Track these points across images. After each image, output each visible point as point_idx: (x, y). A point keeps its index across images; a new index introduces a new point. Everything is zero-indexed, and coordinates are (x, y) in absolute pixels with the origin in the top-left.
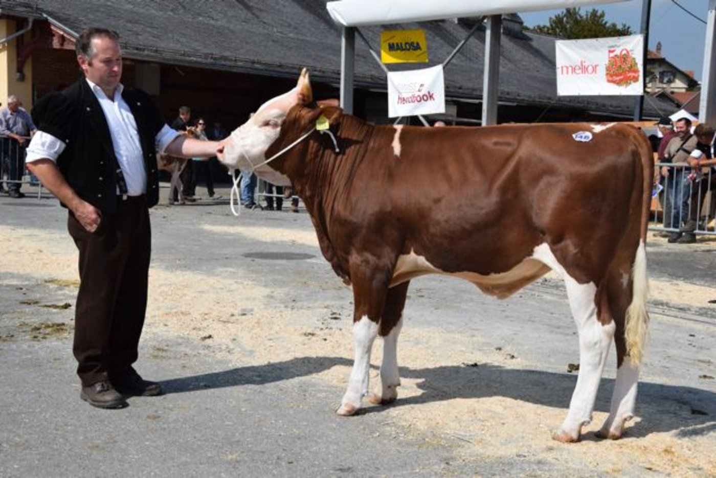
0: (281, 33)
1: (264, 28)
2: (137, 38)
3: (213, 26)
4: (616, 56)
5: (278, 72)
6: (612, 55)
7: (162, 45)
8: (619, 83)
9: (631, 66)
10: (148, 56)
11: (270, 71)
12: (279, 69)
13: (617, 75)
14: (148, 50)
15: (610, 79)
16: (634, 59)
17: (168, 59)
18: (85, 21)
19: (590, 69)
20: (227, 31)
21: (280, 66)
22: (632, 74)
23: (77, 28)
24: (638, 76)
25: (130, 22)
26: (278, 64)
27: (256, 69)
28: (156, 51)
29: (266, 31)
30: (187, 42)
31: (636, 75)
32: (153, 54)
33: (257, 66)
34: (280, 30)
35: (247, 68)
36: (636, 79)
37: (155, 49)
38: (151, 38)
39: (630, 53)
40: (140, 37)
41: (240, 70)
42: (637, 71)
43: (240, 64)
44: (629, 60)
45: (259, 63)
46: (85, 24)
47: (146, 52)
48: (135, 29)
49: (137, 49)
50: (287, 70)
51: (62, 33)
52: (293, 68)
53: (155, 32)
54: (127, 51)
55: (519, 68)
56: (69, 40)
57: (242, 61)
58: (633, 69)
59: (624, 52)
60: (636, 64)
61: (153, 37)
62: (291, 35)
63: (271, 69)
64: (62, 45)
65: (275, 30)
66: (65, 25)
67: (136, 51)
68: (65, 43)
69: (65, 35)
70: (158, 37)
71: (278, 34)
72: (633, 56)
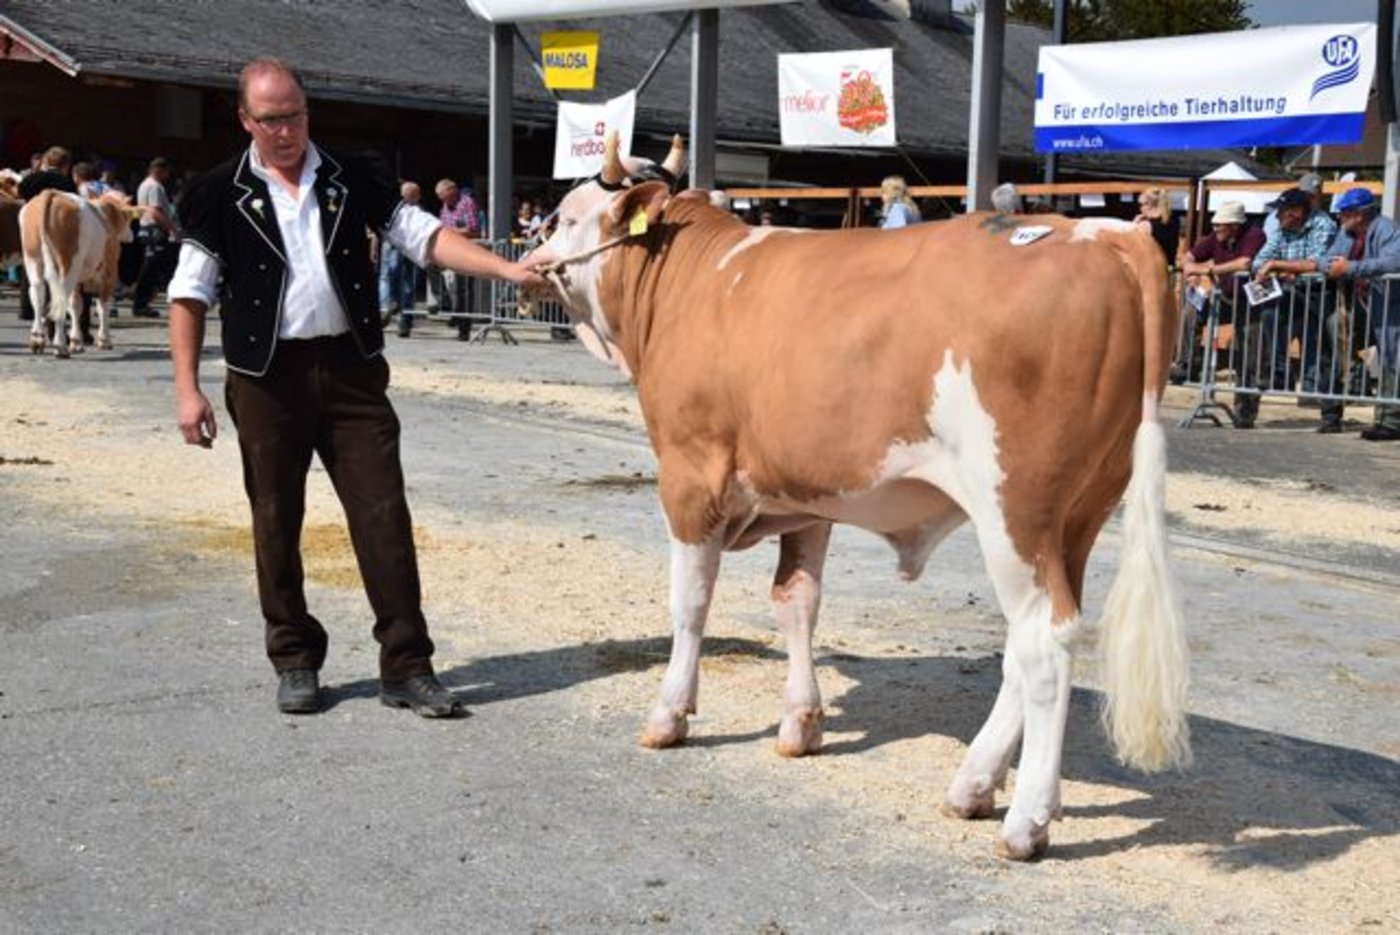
0: (443, 26)
1: (411, 17)
2: (147, 41)
3: (308, 16)
4: (852, 82)
5: (407, 98)
6: (847, 81)
7: (190, 51)
8: (856, 127)
9: (874, 100)
10: (158, 72)
11: (390, 96)
12: (411, 94)
13: (854, 114)
14: (163, 62)
15: (844, 120)
16: (877, 88)
17: (196, 79)
18: (56, 10)
19: (817, 104)
20: (332, 24)
21: (415, 88)
22: (875, 113)
23: (35, 22)
24: (886, 115)
25: (143, 10)
26: (411, 84)
27: (368, 94)
28: (176, 63)
29: (413, 24)
30: (244, 46)
31: (882, 114)
32: (170, 68)
33: (369, 88)
34: (442, 20)
35: (346, 92)
36: (882, 121)
37: (173, 58)
38: (174, 40)
39: (872, 79)
40: (153, 39)
41: (333, 96)
42: (883, 108)
43: (335, 84)
44: (870, 89)
45: (373, 83)
46: (52, 15)
47: (156, 66)
48: (147, 23)
49: (140, 60)
50: (426, 96)
51: (6, 31)
52: (440, 91)
53: (187, 30)
54: (121, 63)
55: (929, 85)
56: (18, 43)
57: (339, 80)
58: (876, 103)
59: (864, 77)
60: (881, 96)
61: (180, 37)
62: (464, 30)
63: (395, 93)
64: (7, 52)
65: (433, 20)
66: (12, 18)
67: (136, 64)
68: (12, 50)
69: (13, 36)
70: (189, 38)
71: (437, 28)
72: (877, 83)
